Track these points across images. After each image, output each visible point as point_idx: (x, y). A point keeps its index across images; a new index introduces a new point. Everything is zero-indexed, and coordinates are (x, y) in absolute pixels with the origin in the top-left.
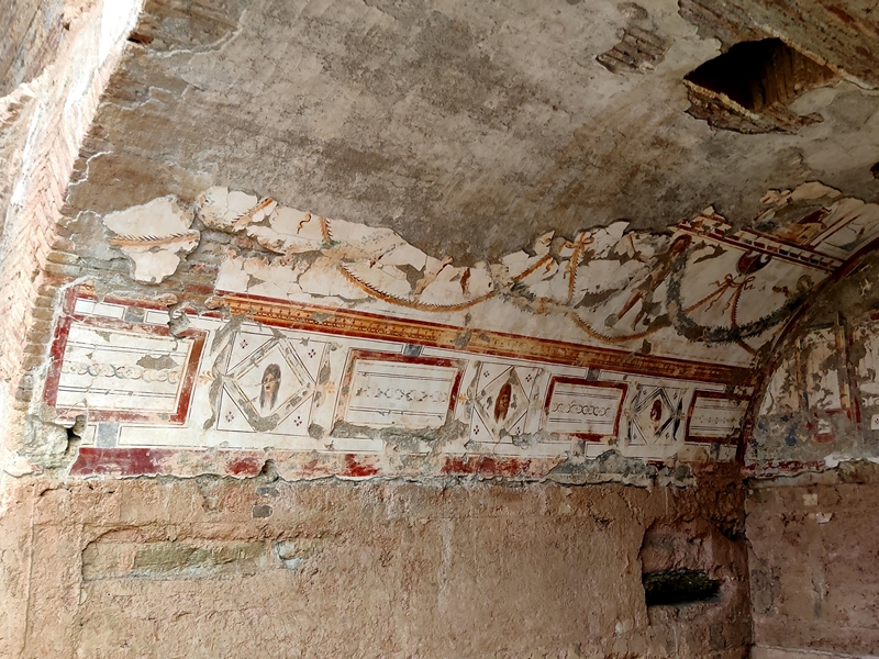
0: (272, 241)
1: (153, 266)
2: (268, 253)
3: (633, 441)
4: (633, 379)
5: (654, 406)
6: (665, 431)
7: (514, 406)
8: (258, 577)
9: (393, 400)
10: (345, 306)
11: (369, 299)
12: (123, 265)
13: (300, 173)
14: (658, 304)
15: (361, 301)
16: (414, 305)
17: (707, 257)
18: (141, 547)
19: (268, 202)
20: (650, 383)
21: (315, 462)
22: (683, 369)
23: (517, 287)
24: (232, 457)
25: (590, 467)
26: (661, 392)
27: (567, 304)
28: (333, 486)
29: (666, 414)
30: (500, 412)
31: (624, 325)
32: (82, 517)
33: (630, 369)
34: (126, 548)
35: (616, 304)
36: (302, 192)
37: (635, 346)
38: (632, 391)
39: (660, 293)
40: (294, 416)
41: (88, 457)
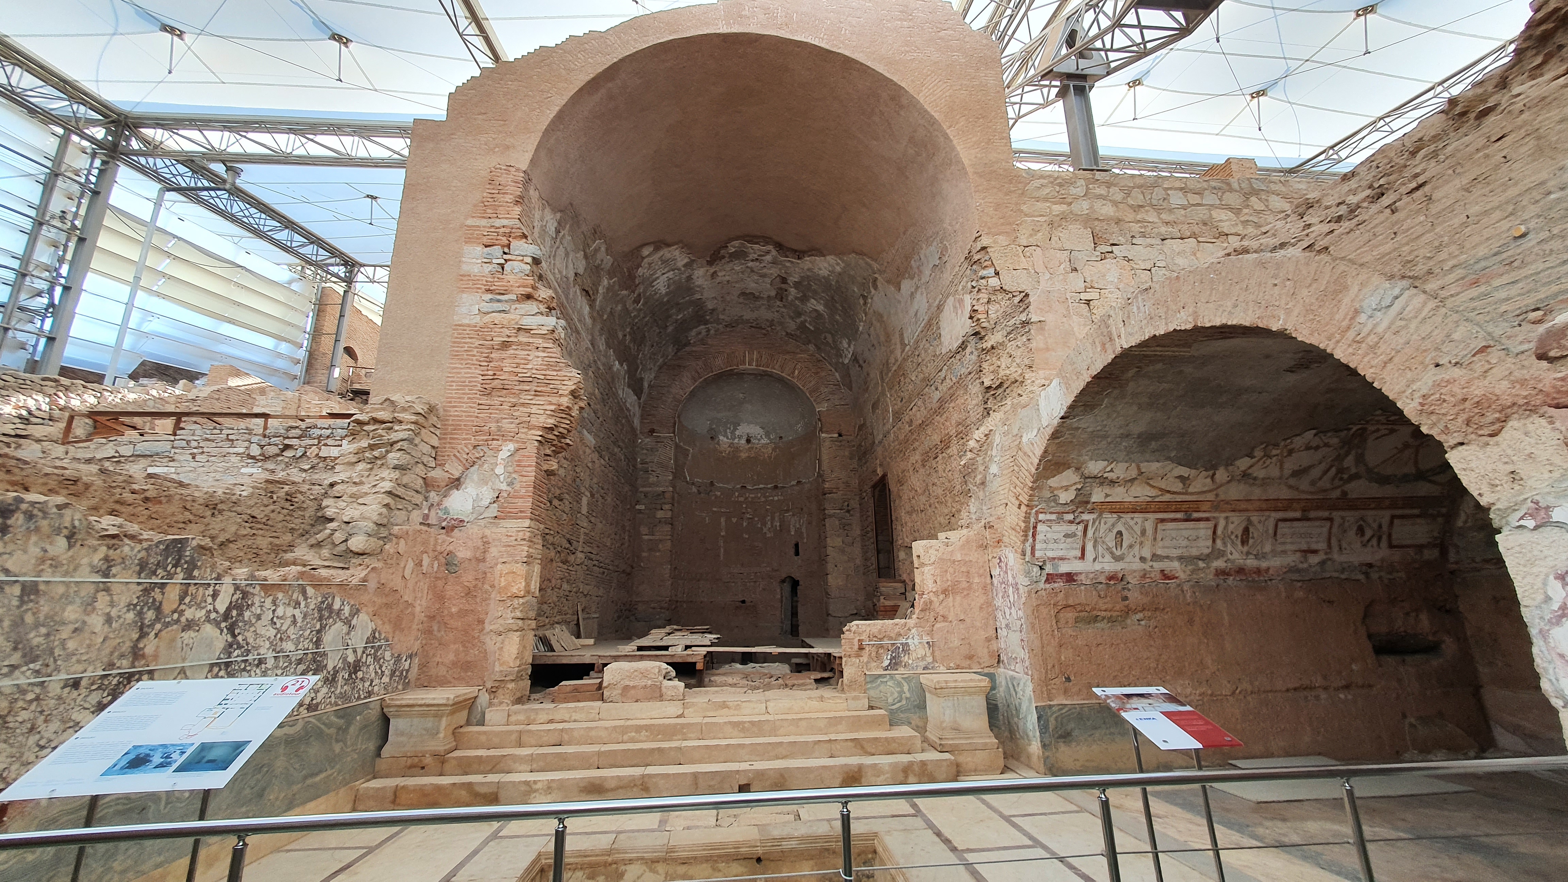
0: (1115, 477)
1: (1065, 497)
2: (1112, 483)
3: (1344, 552)
4: (1336, 515)
5: (1358, 530)
6: (1370, 544)
7: (1253, 538)
8: (1129, 629)
9: (1180, 541)
10: (1150, 499)
11: (1162, 495)
12: (1055, 498)
13: (1126, 447)
14: (1348, 468)
15: (1158, 496)
16: (1186, 493)
17: (1384, 435)
18: (1077, 614)
19: (1112, 463)
20: (1351, 516)
21: (1145, 574)
22: (1378, 503)
23: (1245, 475)
24: (1107, 574)
25: (1313, 569)
26: (1362, 519)
27: (1280, 478)
28: (1156, 585)
29: (1369, 533)
30: (1244, 542)
31: (1325, 483)
32: (1052, 602)
33: (1333, 508)
34: (1071, 614)
35: (1316, 473)
36: (1127, 455)
37: (1336, 494)
38: (1337, 521)
39: (1349, 462)
40: (1132, 553)
41: (1050, 577)
